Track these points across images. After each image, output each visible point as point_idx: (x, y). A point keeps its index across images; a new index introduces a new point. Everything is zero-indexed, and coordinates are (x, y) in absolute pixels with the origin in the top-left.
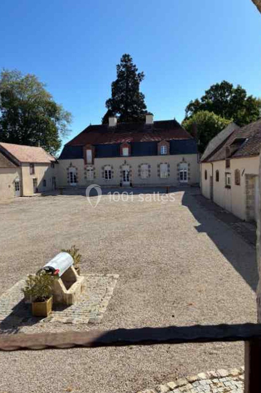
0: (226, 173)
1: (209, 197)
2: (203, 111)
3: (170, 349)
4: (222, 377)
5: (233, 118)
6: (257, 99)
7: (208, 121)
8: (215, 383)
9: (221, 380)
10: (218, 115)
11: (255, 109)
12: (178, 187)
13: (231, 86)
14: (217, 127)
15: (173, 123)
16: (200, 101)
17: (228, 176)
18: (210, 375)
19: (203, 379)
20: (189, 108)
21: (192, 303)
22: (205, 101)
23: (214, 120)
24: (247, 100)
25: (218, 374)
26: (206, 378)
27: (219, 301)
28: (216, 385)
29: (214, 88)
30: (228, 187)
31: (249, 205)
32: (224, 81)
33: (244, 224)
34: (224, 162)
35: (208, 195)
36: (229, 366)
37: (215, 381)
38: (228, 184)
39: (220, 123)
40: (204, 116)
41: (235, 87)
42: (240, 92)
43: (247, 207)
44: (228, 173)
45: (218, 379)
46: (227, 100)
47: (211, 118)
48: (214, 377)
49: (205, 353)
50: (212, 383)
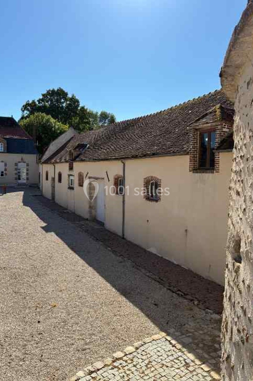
0: (69, 175)
1: (51, 198)
2: (41, 113)
3: (43, 357)
4: (98, 370)
5: (69, 123)
6: (88, 110)
7: (45, 124)
8: (94, 378)
9: (98, 372)
10: (55, 119)
11: (87, 119)
12: (16, 187)
13: (66, 94)
14: (54, 131)
15: (10, 120)
16: (37, 103)
17: (71, 178)
18: (88, 371)
19: (82, 378)
20: (25, 107)
21: (55, 304)
22: (42, 103)
23: (51, 123)
24: (81, 110)
25: (95, 368)
26: (84, 375)
27: (81, 297)
28: (95, 379)
29: (51, 92)
30: (71, 188)
31: (92, 205)
32: (60, 88)
33: (87, 222)
34: (68, 164)
35: (49, 196)
36: (102, 357)
37: (93, 375)
38: (71, 186)
39: (57, 127)
40: (42, 118)
41: (70, 96)
42: (74, 101)
43: (90, 207)
44: (71, 175)
45: (96, 373)
46: (62, 106)
47: (48, 121)
48: (92, 372)
49: (79, 351)
50: (91, 378)
